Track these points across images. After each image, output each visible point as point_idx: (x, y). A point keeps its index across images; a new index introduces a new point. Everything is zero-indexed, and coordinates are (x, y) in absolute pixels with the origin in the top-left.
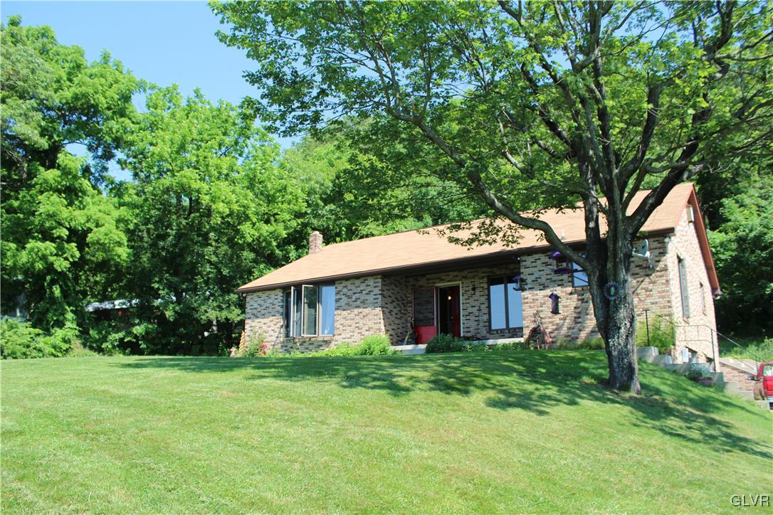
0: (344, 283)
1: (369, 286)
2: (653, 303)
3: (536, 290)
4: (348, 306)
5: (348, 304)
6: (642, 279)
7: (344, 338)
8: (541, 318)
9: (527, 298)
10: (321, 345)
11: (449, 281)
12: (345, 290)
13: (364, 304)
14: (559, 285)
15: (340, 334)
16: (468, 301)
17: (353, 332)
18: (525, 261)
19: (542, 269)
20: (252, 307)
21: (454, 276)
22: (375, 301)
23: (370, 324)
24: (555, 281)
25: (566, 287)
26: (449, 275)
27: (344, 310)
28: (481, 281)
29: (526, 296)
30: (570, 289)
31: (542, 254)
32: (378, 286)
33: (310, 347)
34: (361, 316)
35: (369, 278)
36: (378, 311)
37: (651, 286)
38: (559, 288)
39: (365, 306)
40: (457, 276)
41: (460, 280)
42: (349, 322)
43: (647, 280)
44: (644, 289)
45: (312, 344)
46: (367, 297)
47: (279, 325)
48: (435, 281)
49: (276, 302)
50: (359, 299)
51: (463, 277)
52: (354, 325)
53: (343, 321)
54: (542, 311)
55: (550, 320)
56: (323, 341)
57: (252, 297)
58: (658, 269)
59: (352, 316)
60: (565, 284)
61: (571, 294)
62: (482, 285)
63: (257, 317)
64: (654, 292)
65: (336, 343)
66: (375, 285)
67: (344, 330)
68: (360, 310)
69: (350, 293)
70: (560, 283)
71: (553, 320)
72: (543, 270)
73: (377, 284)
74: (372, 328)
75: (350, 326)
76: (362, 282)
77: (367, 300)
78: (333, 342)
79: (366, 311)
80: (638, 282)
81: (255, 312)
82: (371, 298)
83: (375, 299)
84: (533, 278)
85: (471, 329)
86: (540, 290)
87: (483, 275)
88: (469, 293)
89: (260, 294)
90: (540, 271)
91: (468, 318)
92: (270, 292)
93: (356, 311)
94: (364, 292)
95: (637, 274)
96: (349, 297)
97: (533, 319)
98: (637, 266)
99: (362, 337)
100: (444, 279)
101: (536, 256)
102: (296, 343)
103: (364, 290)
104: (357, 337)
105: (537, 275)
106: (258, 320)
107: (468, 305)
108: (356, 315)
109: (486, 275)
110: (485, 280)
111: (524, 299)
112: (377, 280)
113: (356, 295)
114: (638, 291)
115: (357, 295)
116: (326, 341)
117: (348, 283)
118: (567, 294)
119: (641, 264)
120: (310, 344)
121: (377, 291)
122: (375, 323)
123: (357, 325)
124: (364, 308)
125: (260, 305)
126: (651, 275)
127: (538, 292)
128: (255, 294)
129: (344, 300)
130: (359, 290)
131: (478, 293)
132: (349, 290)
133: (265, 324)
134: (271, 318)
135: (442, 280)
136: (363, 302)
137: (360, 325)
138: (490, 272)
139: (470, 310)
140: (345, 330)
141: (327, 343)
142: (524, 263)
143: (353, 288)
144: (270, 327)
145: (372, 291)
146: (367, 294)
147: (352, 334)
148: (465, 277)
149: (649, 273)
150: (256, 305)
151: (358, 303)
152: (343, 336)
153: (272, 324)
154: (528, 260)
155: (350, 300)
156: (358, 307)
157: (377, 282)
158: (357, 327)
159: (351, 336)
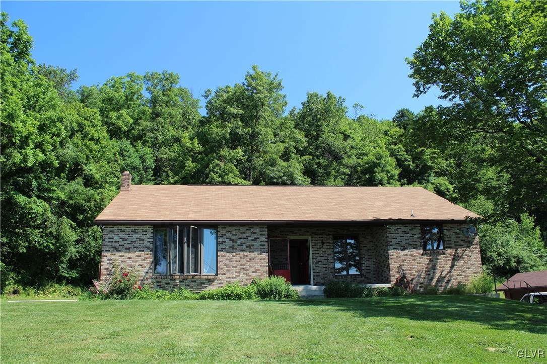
0: (228, 229)
1: (255, 233)
2: (472, 265)
3: (399, 250)
4: (233, 249)
5: (232, 247)
6: (465, 249)
7: (229, 278)
8: (403, 270)
9: (393, 255)
10: (204, 283)
11: (300, 235)
12: (229, 235)
13: (250, 248)
14: (414, 248)
15: (224, 274)
16: (317, 252)
17: (239, 272)
18: (390, 228)
19: (402, 235)
20: (111, 240)
21: (306, 231)
22: (262, 247)
23: (257, 266)
24: (411, 245)
25: (419, 250)
26: (301, 230)
27: (228, 252)
28: (328, 237)
29: (392, 254)
30: (421, 251)
31: (402, 225)
32: (264, 235)
33: (192, 284)
34: (247, 258)
35: (255, 227)
36: (265, 255)
37: (470, 254)
38: (414, 250)
39: (251, 250)
40: (308, 232)
41: (310, 235)
42: (235, 264)
43: (468, 249)
44: (467, 255)
45: (195, 281)
46: (253, 243)
47: (148, 261)
48: (287, 233)
49: (144, 237)
50: (245, 243)
51: (313, 233)
52: (239, 267)
53: (228, 262)
54: (404, 265)
55: (409, 272)
56: (206, 280)
57: (111, 229)
58: (474, 243)
59: (238, 258)
60: (418, 248)
61: (422, 255)
62: (329, 240)
63: (118, 251)
64: (472, 258)
65: (220, 282)
66: (261, 233)
67: (228, 270)
68: (246, 254)
69: (234, 238)
70: (415, 246)
71: (411, 272)
72: (403, 237)
73: (264, 233)
74: (259, 270)
75: (235, 267)
76: (247, 230)
77: (253, 245)
78: (217, 281)
79: (252, 255)
80: (463, 250)
81: (116, 245)
82: (257, 244)
83: (260, 245)
84: (396, 241)
85: (320, 274)
86: (402, 250)
87: (329, 233)
88: (318, 246)
89: (123, 228)
90: (401, 237)
91: (317, 265)
92: (136, 227)
93: (242, 254)
94: (250, 238)
95: (462, 245)
96: (233, 241)
97: (397, 270)
98: (462, 240)
99: (249, 277)
100: (296, 233)
101: (398, 226)
102: (175, 280)
103: (250, 237)
104: (243, 276)
105: (399, 239)
106: (120, 254)
107: (317, 255)
108: (241, 258)
109: (332, 233)
110: (331, 237)
111: (391, 256)
112: (263, 230)
113: (241, 240)
114: (464, 256)
115: (243, 241)
116: (210, 279)
117: (233, 229)
118: (419, 254)
119: (464, 239)
120: (192, 281)
121: (263, 238)
122: (261, 266)
123: (243, 267)
124: (250, 252)
125: (123, 239)
126: (470, 247)
127: (400, 251)
128: (115, 228)
129: (228, 244)
130: (244, 235)
131: (325, 247)
132: (233, 235)
133: (129, 258)
134: (138, 253)
135: (294, 233)
136: (249, 247)
137: (247, 267)
138: (335, 231)
139: (319, 259)
140: (230, 270)
141: (210, 281)
142: (389, 230)
143: (238, 233)
144: (137, 262)
145: (258, 238)
146: (252, 240)
147: (238, 274)
148: (315, 233)
149: (469, 245)
150: (116, 238)
151: (244, 247)
152: (227, 275)
153: (139, 259)
154: (393, 228)
155: (235, 244)
156: (244, 251)
157: (264, 231)
158: (243, 268)
159: (237, 276)
